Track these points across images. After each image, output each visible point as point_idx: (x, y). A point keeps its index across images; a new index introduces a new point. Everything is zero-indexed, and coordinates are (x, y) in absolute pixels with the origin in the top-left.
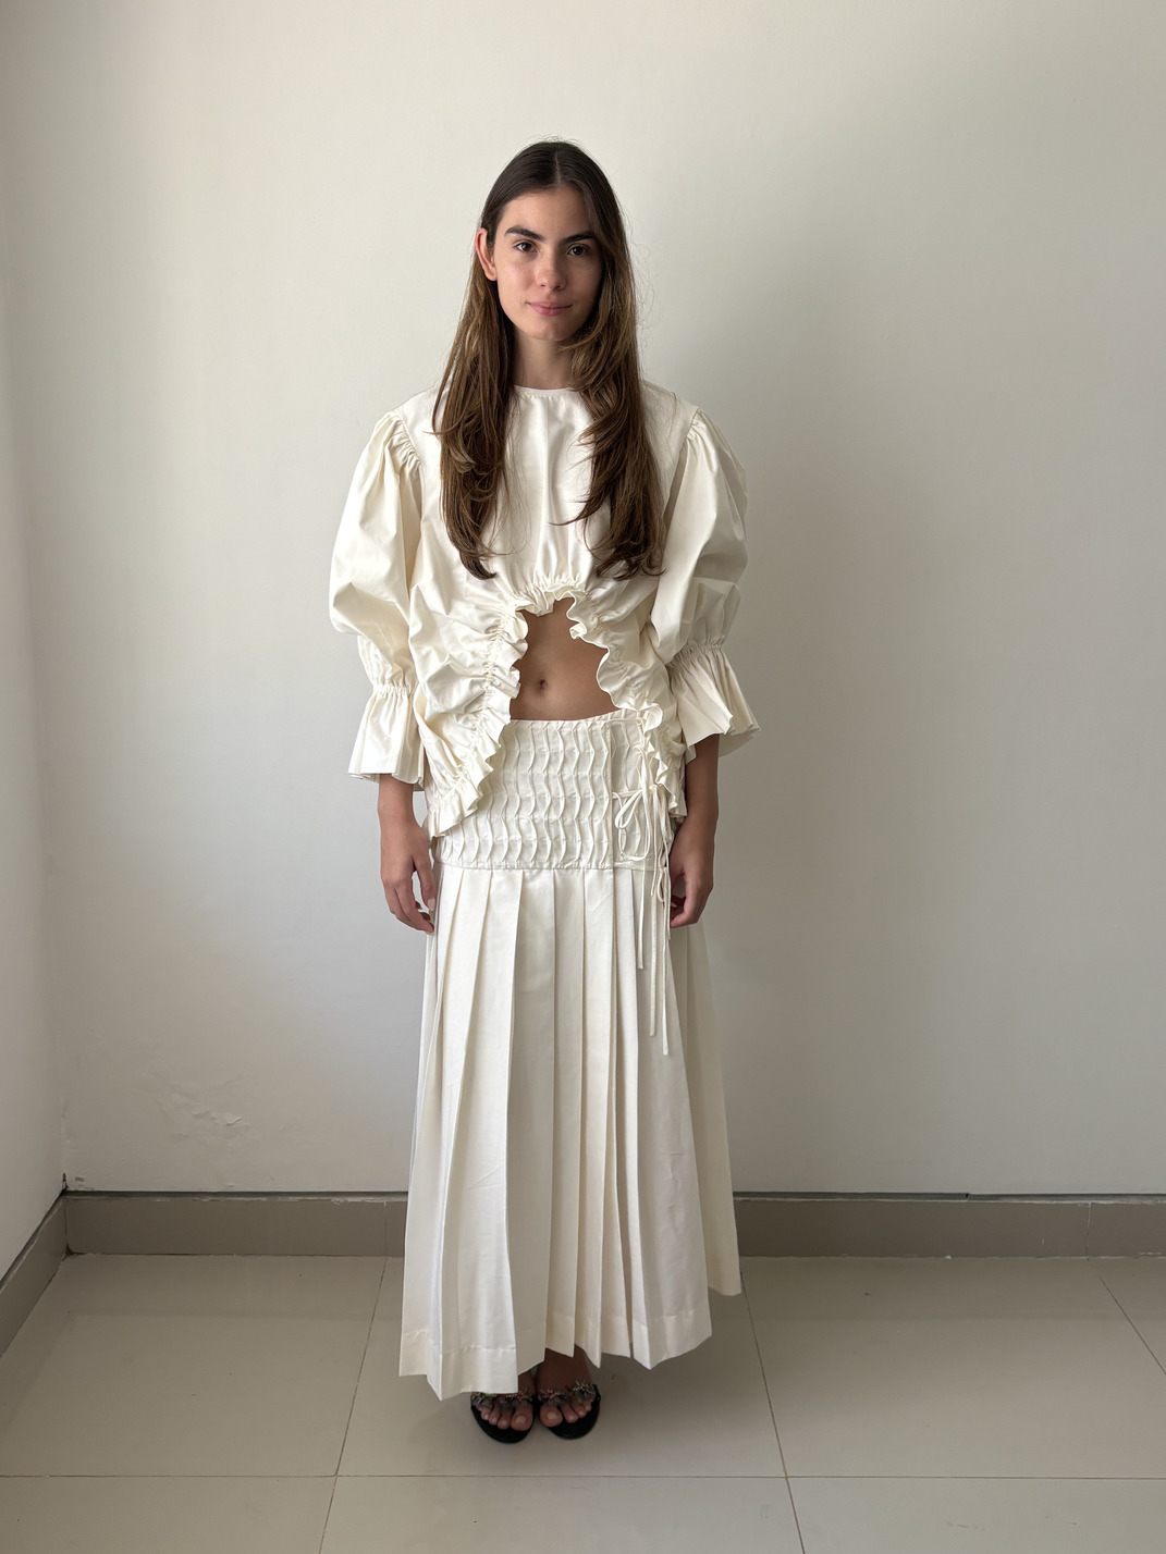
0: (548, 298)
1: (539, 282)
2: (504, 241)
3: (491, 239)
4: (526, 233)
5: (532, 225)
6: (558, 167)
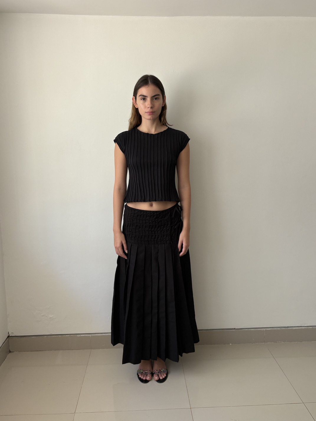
0: (150, 110)
1: (147, 107)
2: (138, 98)
3: (136, 98)
4: (143, 96)
5: (145, 94)
6: (149, 80)
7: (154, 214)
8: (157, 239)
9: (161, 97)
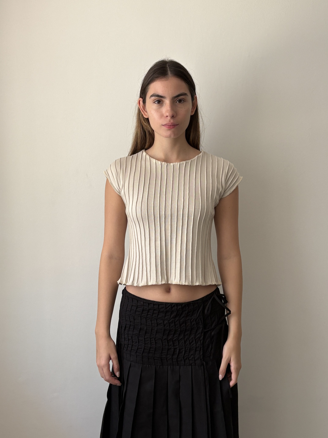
4: (158, 96)
5: (160, 93)
6: (169, 69)
7: (172, 308)
8: (178, 356)
9: (189, 97)
